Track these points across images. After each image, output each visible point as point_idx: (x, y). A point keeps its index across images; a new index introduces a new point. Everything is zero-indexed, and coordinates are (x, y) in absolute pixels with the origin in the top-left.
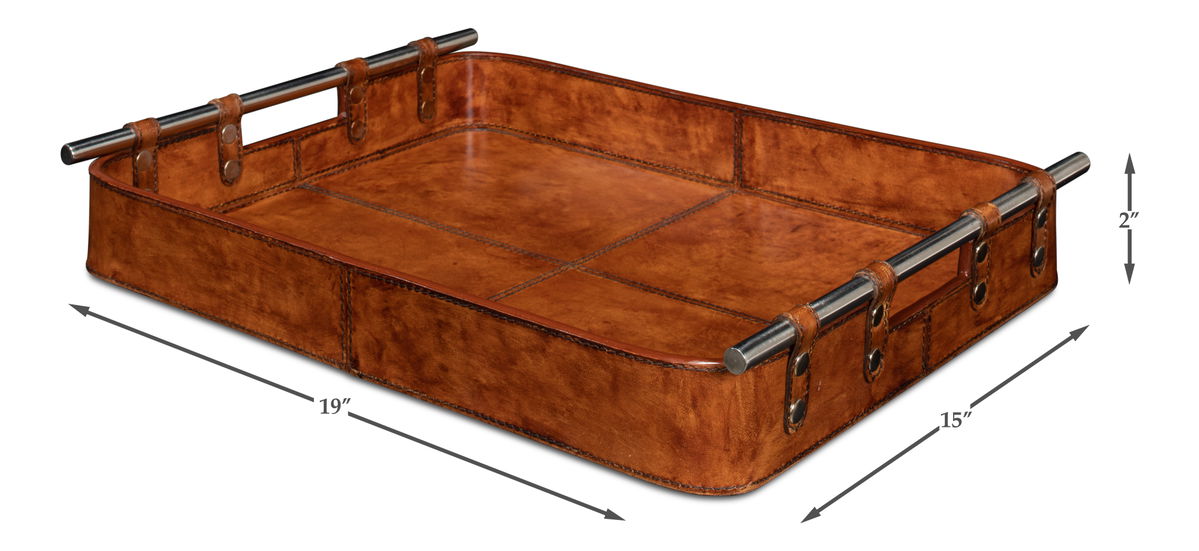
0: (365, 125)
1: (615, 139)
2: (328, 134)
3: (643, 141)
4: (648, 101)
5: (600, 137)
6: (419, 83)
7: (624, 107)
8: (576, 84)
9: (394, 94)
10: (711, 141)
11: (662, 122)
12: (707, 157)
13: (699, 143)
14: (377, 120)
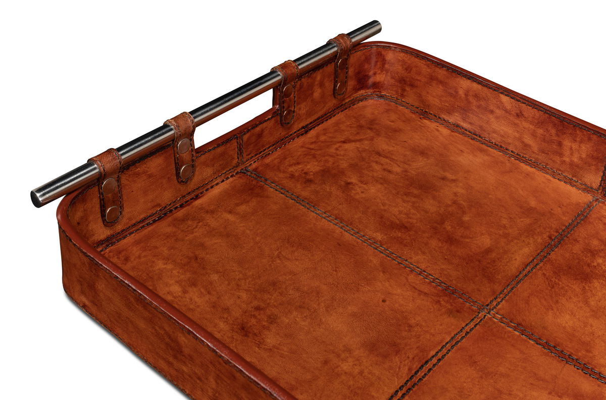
0: (294, 112)
1: (494, 132)
2: (265, 125)
3: (520, 139)
4: (529, 111)
5: (481, 127)
6: (336, 71)
7: (506, 111)
8: (465, 83)
9: (316, 83)
10: (584, 156)
11: (540, 131)
12: (577, 166)
13: (572, 154)
14: (303, 105)
